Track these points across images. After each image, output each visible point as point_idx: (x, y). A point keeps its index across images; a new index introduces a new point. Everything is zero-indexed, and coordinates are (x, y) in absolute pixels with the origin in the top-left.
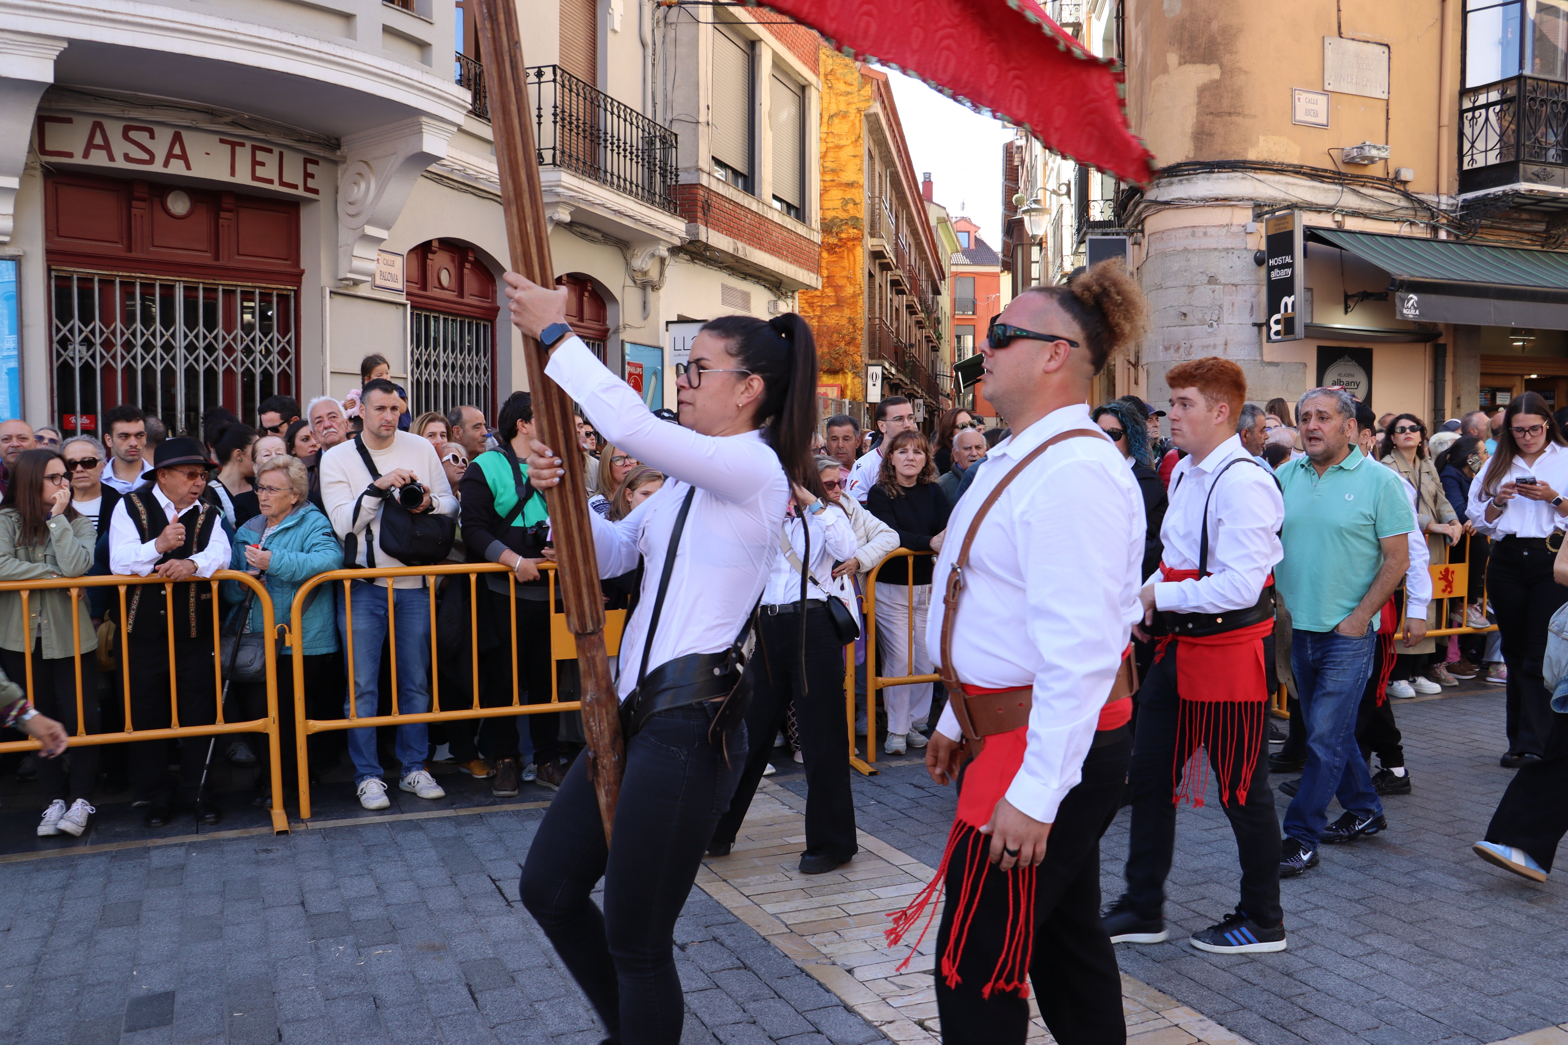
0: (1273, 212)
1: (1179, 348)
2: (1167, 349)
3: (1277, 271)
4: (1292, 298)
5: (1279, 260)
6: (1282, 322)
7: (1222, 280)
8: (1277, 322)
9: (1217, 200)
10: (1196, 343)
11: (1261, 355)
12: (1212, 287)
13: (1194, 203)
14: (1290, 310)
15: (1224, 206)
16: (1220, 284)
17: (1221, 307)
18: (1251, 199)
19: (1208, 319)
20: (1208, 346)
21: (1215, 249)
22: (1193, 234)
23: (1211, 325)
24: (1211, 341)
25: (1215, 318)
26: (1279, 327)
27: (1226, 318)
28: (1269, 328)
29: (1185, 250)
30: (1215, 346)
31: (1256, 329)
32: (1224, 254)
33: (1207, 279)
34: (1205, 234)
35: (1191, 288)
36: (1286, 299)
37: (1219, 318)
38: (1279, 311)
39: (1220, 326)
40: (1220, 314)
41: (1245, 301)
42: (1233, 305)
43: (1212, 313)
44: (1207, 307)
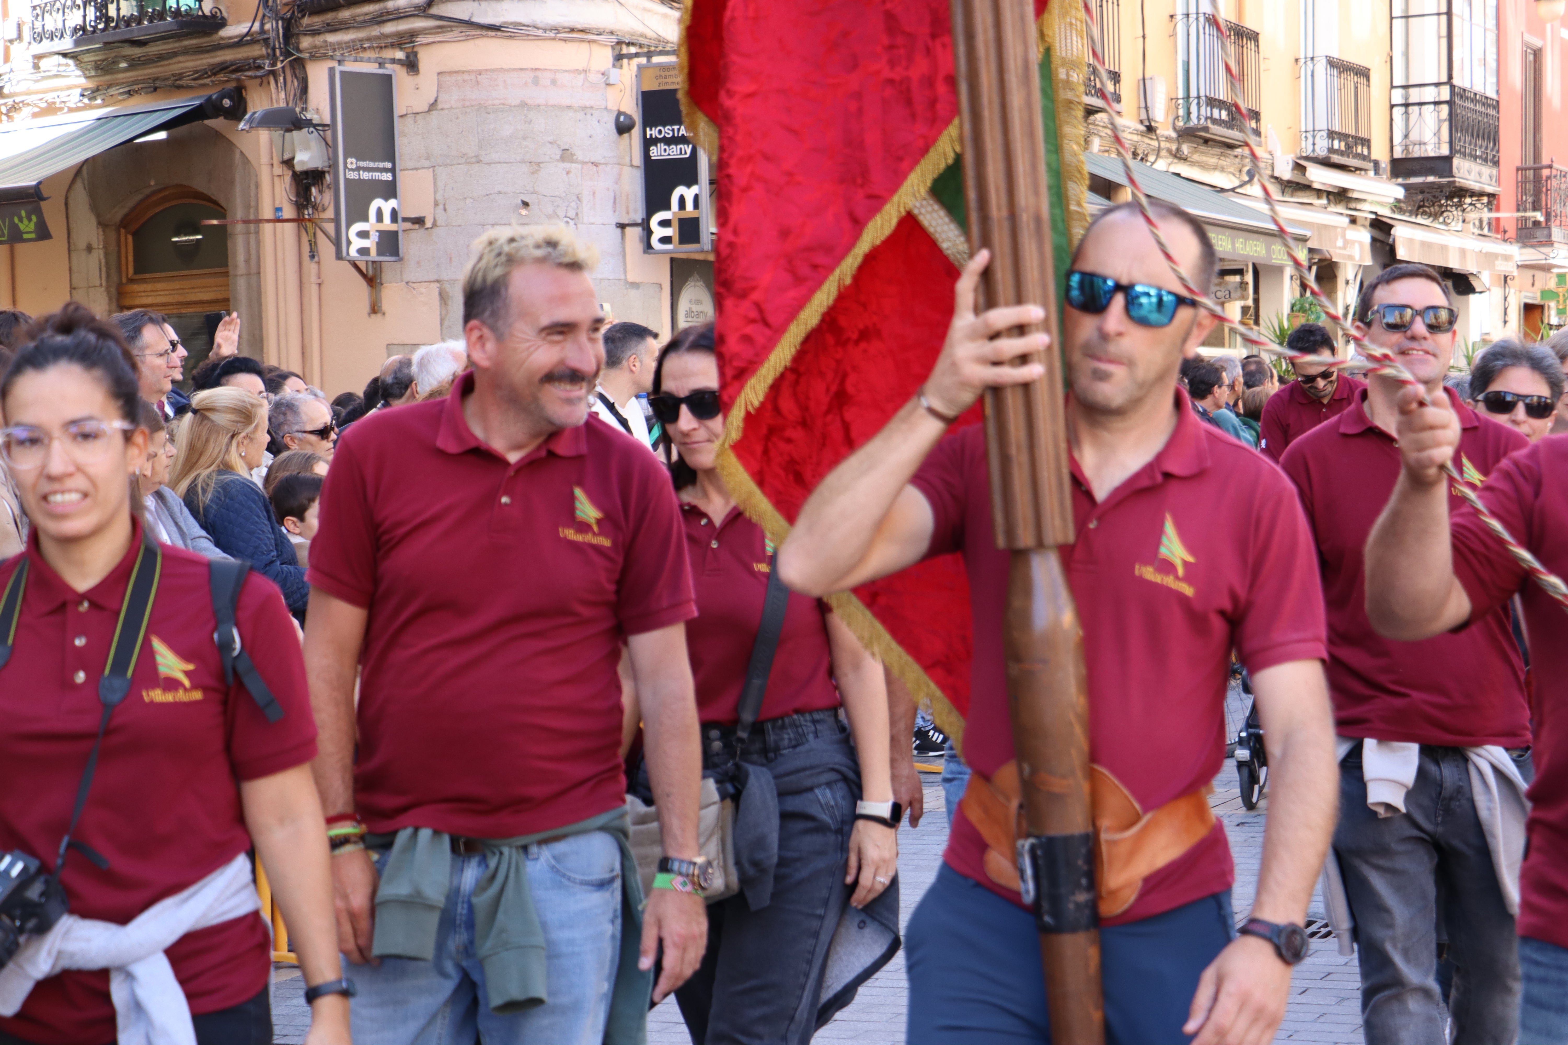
0: (649, 55)
3: (662, 146)
4: (695, 189)
5: (667, 131)
6: (675, 224)
7: (580, 155)
8: (664, 223)
9: (572, 30)
11: (625, 272)
12: (567, 165)
13: (540, 32)
14: (689, 206)
15: (582, 41)
16: (576, 162)
18: (612, 33)
19: (561, 214)
21: (569, 107)
22: (536, 82)
25: (572, 213)
26: (668, 232)
27: (587, 214)
28: (649, 233)
29: (523, 105)
31: (619, 230)
32: (580, 115)
33: (559, 153)
34: (554, 82)
35: (536, 166)
36: (680, 190)
37: (577, 214)
38: (668, 207)
39: (579, 226)
40: (578, 208)
41: (608, 189)
42: (594, 193)
43: (568, 206)
44: (560, 197)
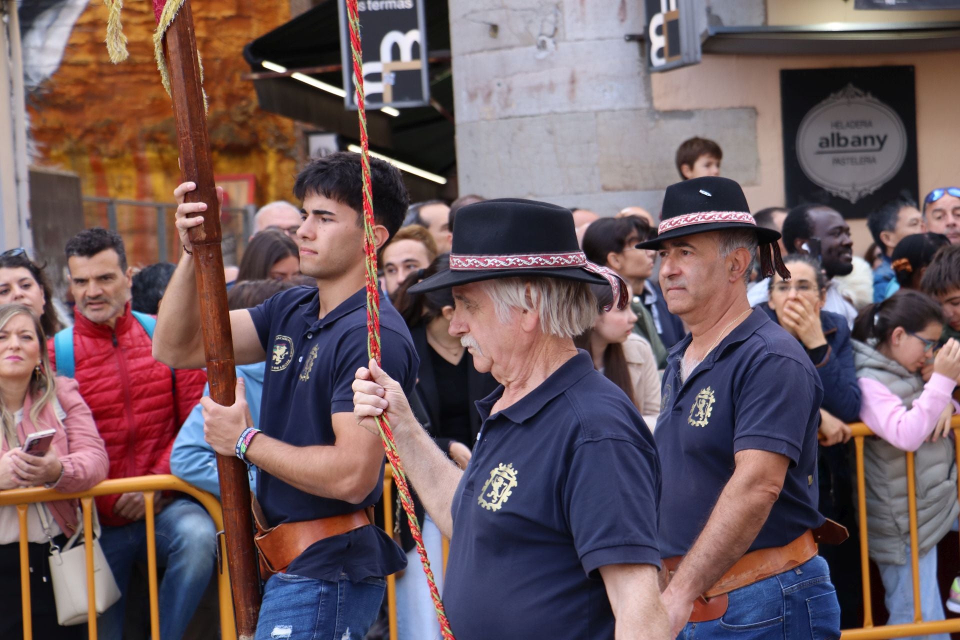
1: (489, 95)
2: (472, 96)
8: (659, 30)
10: (519, 82)
11: (650, 98)
14: (672, 3)
17: (559, 7)
19: (535, 31)
20: (538, 88)
23: (542, 46)
24: (544, 77)
25: (549, 29)
26: (662, 41)
27: (572, 28)
28: (650, 44)
30: (552, 87)
37: (556, 29)
38: (659, 7)
39: (560, 44)
43: (543, 21)
44: (534, 10)
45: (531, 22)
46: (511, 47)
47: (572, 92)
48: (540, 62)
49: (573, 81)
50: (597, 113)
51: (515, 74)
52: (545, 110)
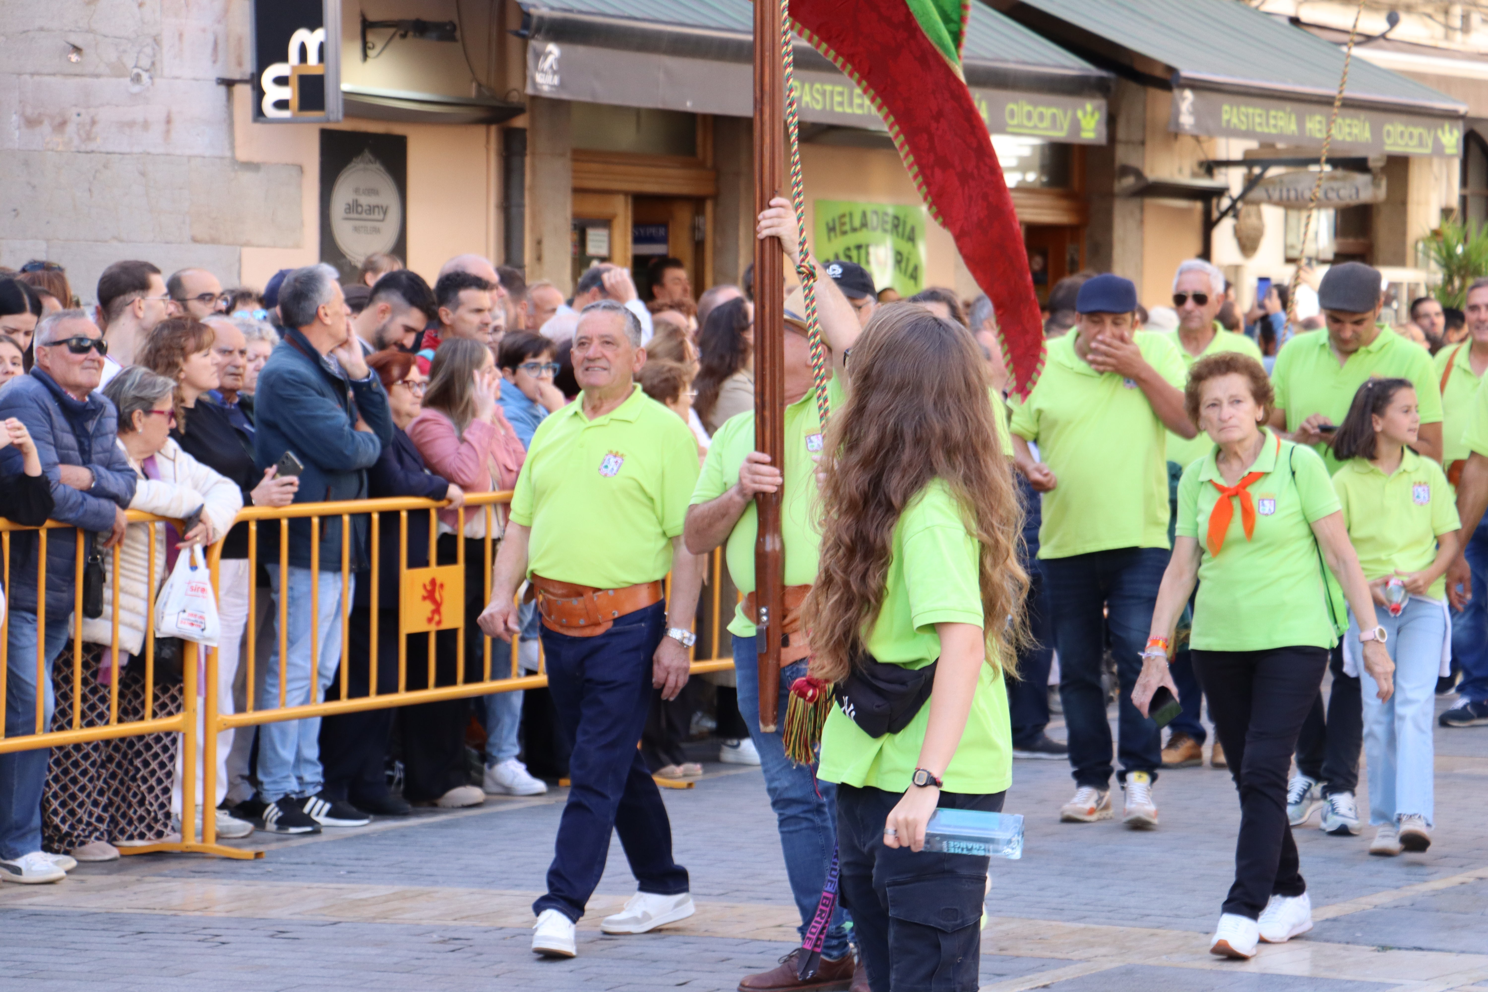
1: (63, 124)
2: (31, 123)
4: (320, 35)
6: (294, 82)
8: (281, 81)
10: (106, 114)
11: (233, 147)
17: (157, 40)
19: (130, 63)
20: (131, 124)
23: (137, 79)
24: (137, 113)
25: (145, 62)
26: (286, 93)
27: (170, 65)
28: (260, 93)
30: (146, 125)
31: (222, 89)
36: (301, 36)
37: (153, 64)
38: (283, 58)
39: (157, 81)
40: (154, 55)
41: (204, 30)
42: (181, 35)
43: (139, 52)
44: (128, 39)
45: (125, 51)
46: (97, 76)
47: (168, 132)
48: (134, 96)
49: (168, 121)
50: (190, 158)
51: (102, 105)
52: (137, 149)
